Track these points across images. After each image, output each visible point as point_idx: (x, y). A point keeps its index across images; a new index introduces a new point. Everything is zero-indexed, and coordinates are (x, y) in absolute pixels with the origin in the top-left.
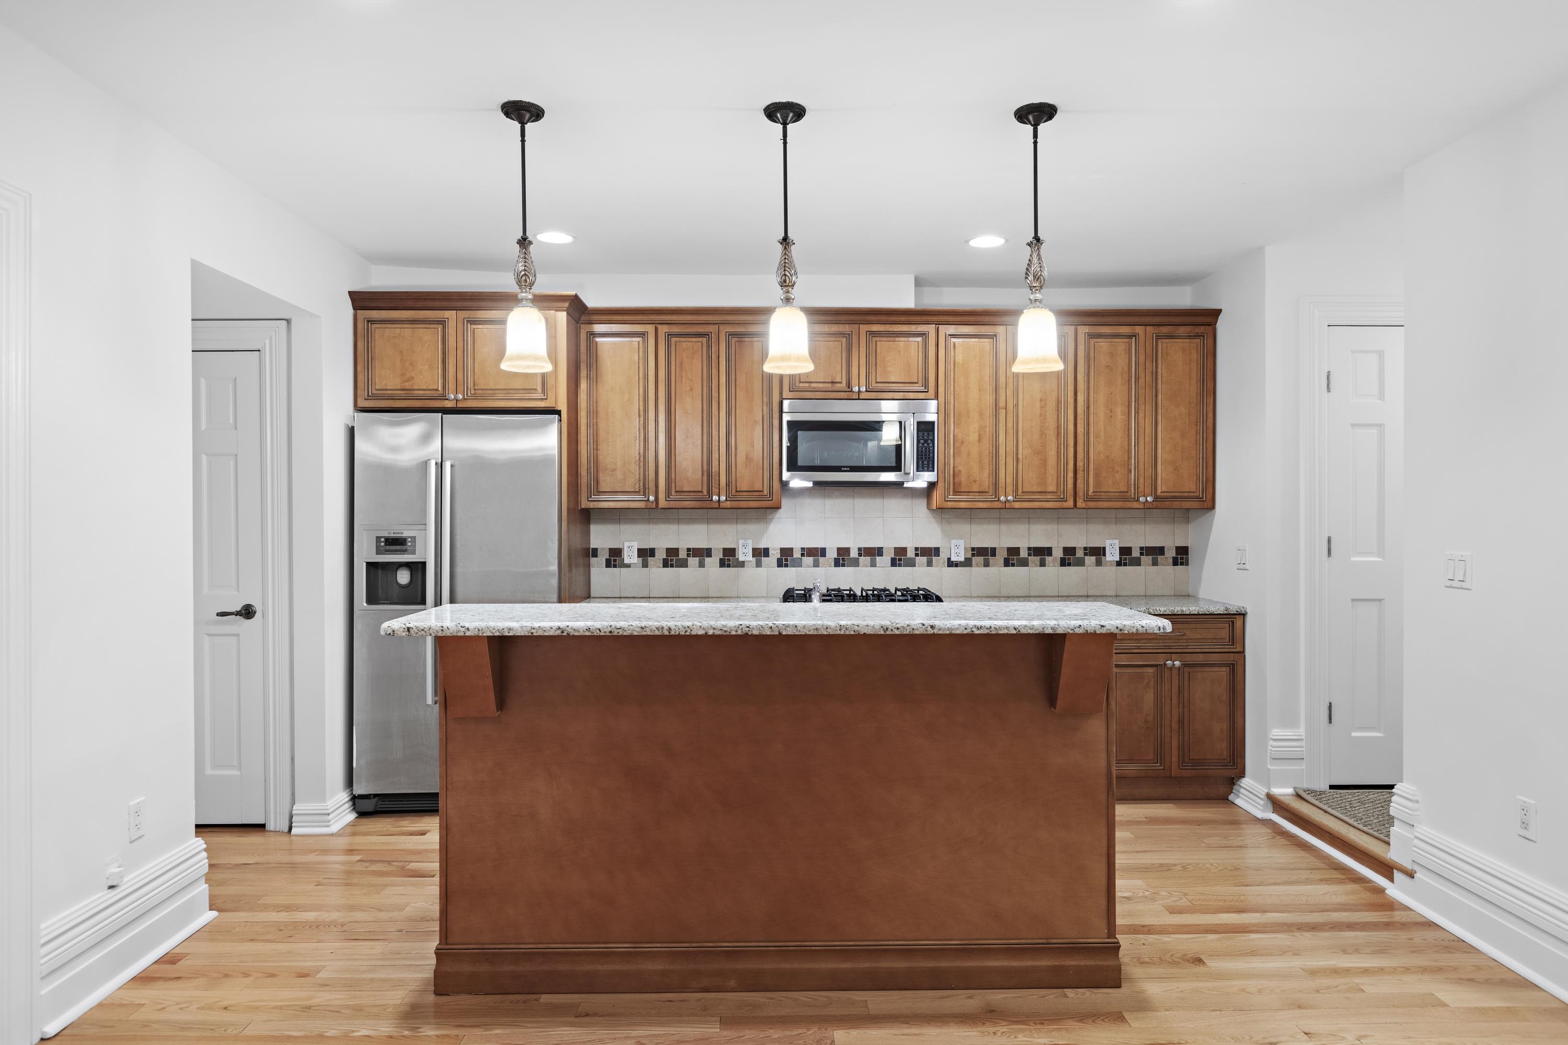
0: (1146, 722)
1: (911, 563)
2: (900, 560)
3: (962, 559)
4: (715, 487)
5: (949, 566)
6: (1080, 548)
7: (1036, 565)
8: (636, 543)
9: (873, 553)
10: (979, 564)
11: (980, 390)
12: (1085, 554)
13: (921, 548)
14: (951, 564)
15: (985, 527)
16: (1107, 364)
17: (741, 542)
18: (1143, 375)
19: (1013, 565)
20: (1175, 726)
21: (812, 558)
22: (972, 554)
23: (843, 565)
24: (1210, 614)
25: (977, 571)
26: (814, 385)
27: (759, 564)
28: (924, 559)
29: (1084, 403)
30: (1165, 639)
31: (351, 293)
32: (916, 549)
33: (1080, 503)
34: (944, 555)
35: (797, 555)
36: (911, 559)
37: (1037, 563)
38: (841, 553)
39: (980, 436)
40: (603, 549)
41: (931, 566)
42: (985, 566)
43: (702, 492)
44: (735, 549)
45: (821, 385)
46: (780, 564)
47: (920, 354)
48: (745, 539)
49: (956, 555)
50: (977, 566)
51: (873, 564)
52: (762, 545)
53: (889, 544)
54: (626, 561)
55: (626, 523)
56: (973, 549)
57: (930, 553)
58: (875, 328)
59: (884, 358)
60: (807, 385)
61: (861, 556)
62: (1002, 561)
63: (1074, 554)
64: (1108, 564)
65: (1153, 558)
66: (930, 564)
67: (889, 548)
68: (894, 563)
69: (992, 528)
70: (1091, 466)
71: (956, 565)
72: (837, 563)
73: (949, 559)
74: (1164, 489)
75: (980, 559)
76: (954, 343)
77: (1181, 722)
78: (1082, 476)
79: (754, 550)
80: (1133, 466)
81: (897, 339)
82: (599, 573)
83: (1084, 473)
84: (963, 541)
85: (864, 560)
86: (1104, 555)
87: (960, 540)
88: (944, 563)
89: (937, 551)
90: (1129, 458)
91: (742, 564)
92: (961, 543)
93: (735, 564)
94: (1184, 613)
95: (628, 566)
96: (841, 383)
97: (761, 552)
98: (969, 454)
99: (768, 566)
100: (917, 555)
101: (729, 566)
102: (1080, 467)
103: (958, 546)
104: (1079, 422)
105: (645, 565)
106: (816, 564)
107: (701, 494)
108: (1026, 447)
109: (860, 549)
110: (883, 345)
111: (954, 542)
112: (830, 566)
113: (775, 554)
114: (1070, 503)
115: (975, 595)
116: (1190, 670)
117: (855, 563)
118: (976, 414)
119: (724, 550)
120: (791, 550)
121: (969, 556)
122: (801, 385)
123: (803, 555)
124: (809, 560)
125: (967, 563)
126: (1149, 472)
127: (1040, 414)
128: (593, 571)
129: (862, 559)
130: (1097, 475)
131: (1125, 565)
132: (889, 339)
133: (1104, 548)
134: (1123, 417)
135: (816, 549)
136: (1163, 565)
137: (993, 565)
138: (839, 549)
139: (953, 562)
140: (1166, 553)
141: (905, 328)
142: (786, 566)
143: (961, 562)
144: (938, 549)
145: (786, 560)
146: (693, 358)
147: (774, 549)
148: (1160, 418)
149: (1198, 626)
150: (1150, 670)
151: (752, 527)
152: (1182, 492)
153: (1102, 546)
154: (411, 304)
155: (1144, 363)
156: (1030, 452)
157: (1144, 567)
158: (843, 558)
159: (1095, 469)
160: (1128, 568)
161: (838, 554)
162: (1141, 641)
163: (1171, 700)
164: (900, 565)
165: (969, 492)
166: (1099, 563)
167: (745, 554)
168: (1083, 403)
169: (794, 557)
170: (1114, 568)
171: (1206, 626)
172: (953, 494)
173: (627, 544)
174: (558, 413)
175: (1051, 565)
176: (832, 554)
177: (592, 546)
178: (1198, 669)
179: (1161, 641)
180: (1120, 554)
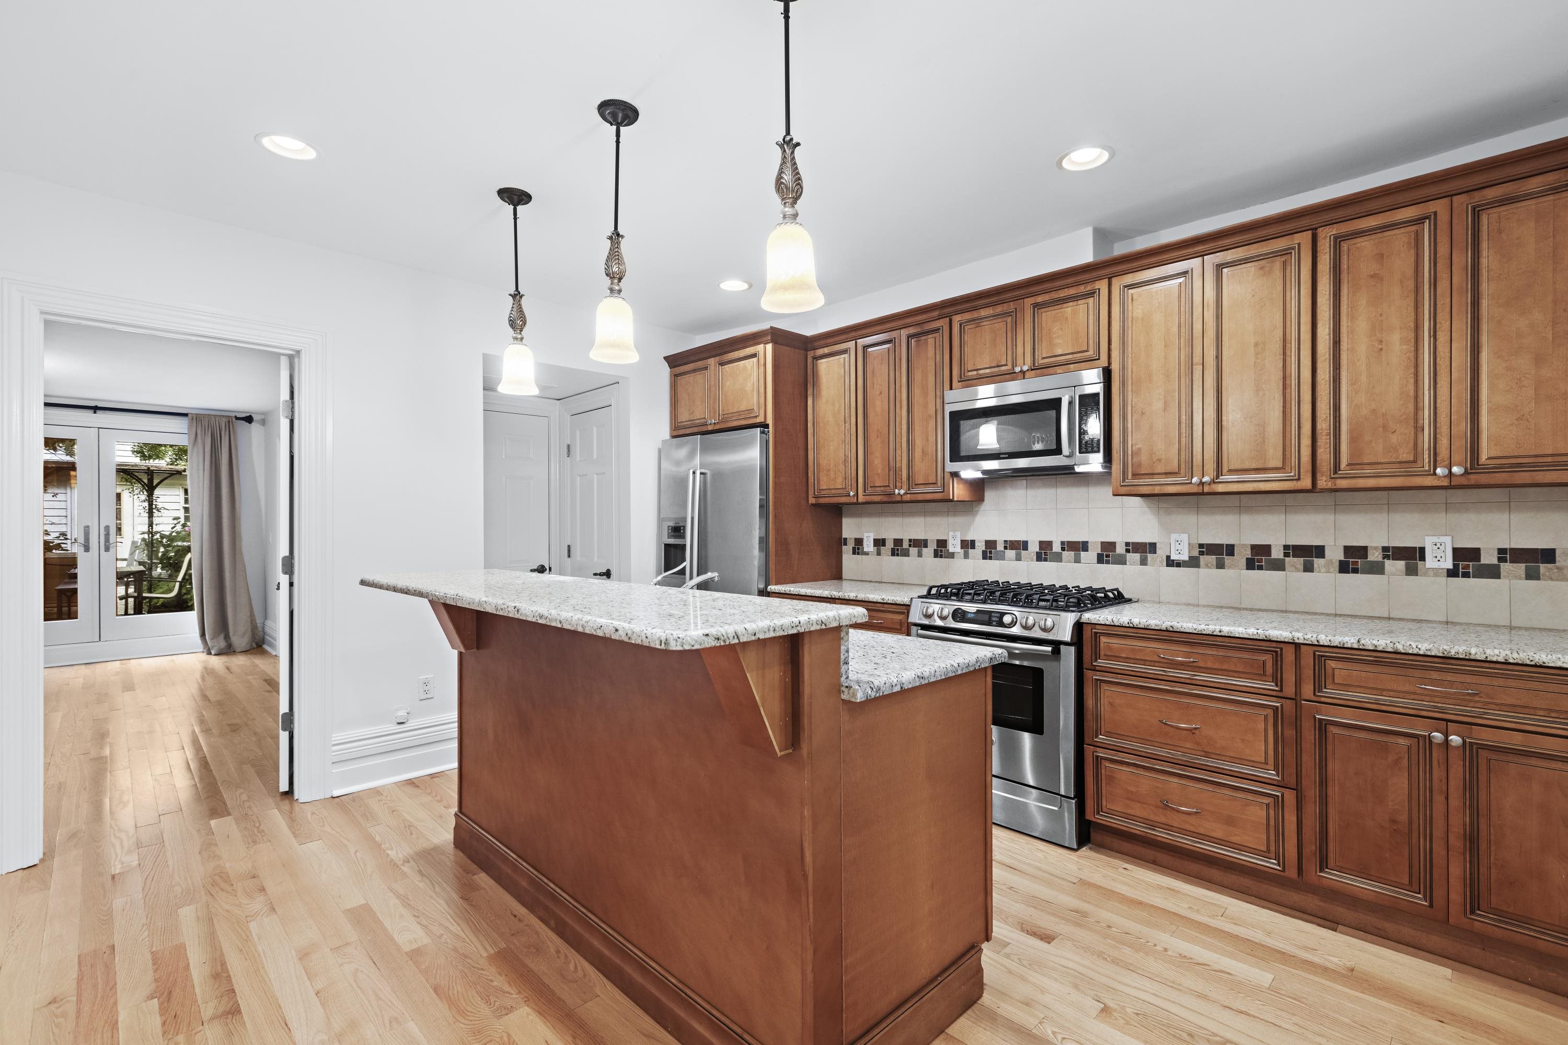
0: (1393, 821)
1: (1121, 561)
2: (1107, 556)
3: (1185, 557)
4: (899, 482)
5: (1167, 566)
6: (1376, 548)
7: (1297, 570)
8: (872, 534)
9: (1078, 547)
10: (1210, 565)
11: (1165, 346)
12: (1386, 557)
13: (1133, 543)
14: (1170, 563)
15: (1218, 518)
16: (1372, 273)
17: (951, 534)
18: (1447, 276)
19: (1260, 568)
20: (1456, 842)
21: (1014, 552)
22: (1200, 552)
23: (1046, 560)
24: (1535, 666)
25: (1207, 573)
26: (981, 372)
27: (966, 556)
28: (1137, 556)
29: (1330, 338)
30: (1436, 697)
31: (665, 358)
32: (1127, 544)
33: (1323, 483)
34: (1161, 552)
35: (1000, 547)
36: (1120, 555)
37: (1298, 566)
38: (1044, 546)
39: (1165, 403)
40: (851, 539)
41: (1146, 564)
42: (1217, 568)
43: (889, 486)
44: (946, 541)
45: (988, 371)
46: (985, 556)
47: (1091, 317)
48: (954, 531)
49: (1177, 552)
50: (1207, 566)
51: (1077, 560)
52: (969, 537)
53: (1095, 538)
54: (865, 550)
55: (866, 516)
56: (1201, 546)
57: (1145, 549)
58: (1040, 299)
59: (1049, 330)
60: (975, 373)
61: (1064, 550)
62: (1244, 562)
63: (1365, 556)
64: (1431, 573)
65: (1526, 566)
66: (1144, 562)
67: (1095, 543)
68: (1100, 559)
69: (1230, 519)
70: (1344, 427)
71: (1178, 564)
72: (1039, 558)
73: (1168, 557)
74: (1493, 453)
75: (1212, 559)
76: (1132, 295)
77: (1472, 840)
78: (1327, 443)
79: (963, 542)
80: (1426, 422)
81: (1065, 305)
82: (849, 561)
83: (1330, 438)
84: (1187, 535)
85: (1068, 555)
86: (1423, 558)
87: (1181, 535)
88: (1161, 562)
89: (1152, 547)
90: (1417, 409)
91: (952, 556)
92: (1184, 537)
93: (946, 554)
94: (1472, 657)
95: (867, 554)
96: (1006, 365)
97: (968, 544)
98: (1151, 428)
99: (974, 558)
100: (1128, 551)
101: (941, 557)
102: (1321, 429)
103: (1179, 542)
104: (1320, 365)
105: (879, 554)
106: (1018, 558)
107: (888, 488)
108: (1233, 410)
109: (1063, 543)
110: (1047, 316)
111: (1174, 537)
112: (1032, 560)
113: (980, 546)
114: (1306, 483)
115: (1205, 603)
116: (1493, 756)
117: (1058, 558)
118: (1161, 376)
119: (938, 541)
120: (995, 542)
121: (1195, 553)
122: (970, 374)
123: (1006, 548)
124: (1011, 553)
125: (1193, 562)
126: (1463, 427)
127: (1255, 363)
128: (845, 557)
129: (1065, 554)
130: (1353, 440)
131: (1466, 575)
132: (1056, 307)
133: (1422, 550)
134: (1404, 347)
135: (1018, 542)
136: (1551, 579)
137: (1230, 567)
138: (1041, 543)
139: (1173, 560)
140: (1557, 559)
141: (1072, 291)
142: (991, 558)
143: (1184, 562)
144: (1155, 544)
145: (991, 553)
146: (882, 364)
147: (980, 541)
148: (1484, 338)
149: (1511, 683)
150: (1402, 741)
151: (960, 520)
152: (1536, 456)
153: (1418, 545)
154: (692, 358)
155: (1448, 256)
156: (1239, 416)
157: (1507, 581)
158: (1045, 552)
159: (1351, 431)
160: (1472, 581)
161: (1041, 548)
162: (1384, 693)
163: (1447, 798)
164: (1108, 562)
165: (1153, 474)
166: (1412, 571)
167: (954, 546)
168: (1328, 337)
169: (998, 549)
170: (1443, 580)
171: (1531, 685)
172: (1132, 477)
173: (866, 535)
174: (764, 426)
175: (1323, 570)
176: (1034, 548)
177: (843, 537)
178: (1511, 758)
179: (1428, 698)
180: (1454, 559)
